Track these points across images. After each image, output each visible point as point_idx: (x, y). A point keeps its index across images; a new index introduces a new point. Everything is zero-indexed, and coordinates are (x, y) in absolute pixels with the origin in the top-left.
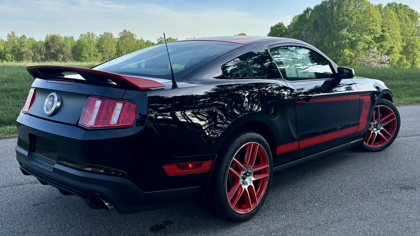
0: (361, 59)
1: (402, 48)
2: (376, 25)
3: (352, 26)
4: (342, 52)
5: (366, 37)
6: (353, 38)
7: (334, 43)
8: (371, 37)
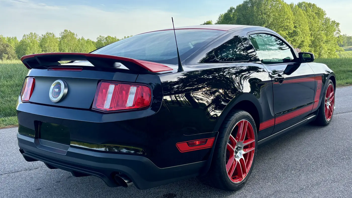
1: (311, 42)
2: (290, 22)
3: (270, 23)
5: (282, 32)
8: (286, 32)
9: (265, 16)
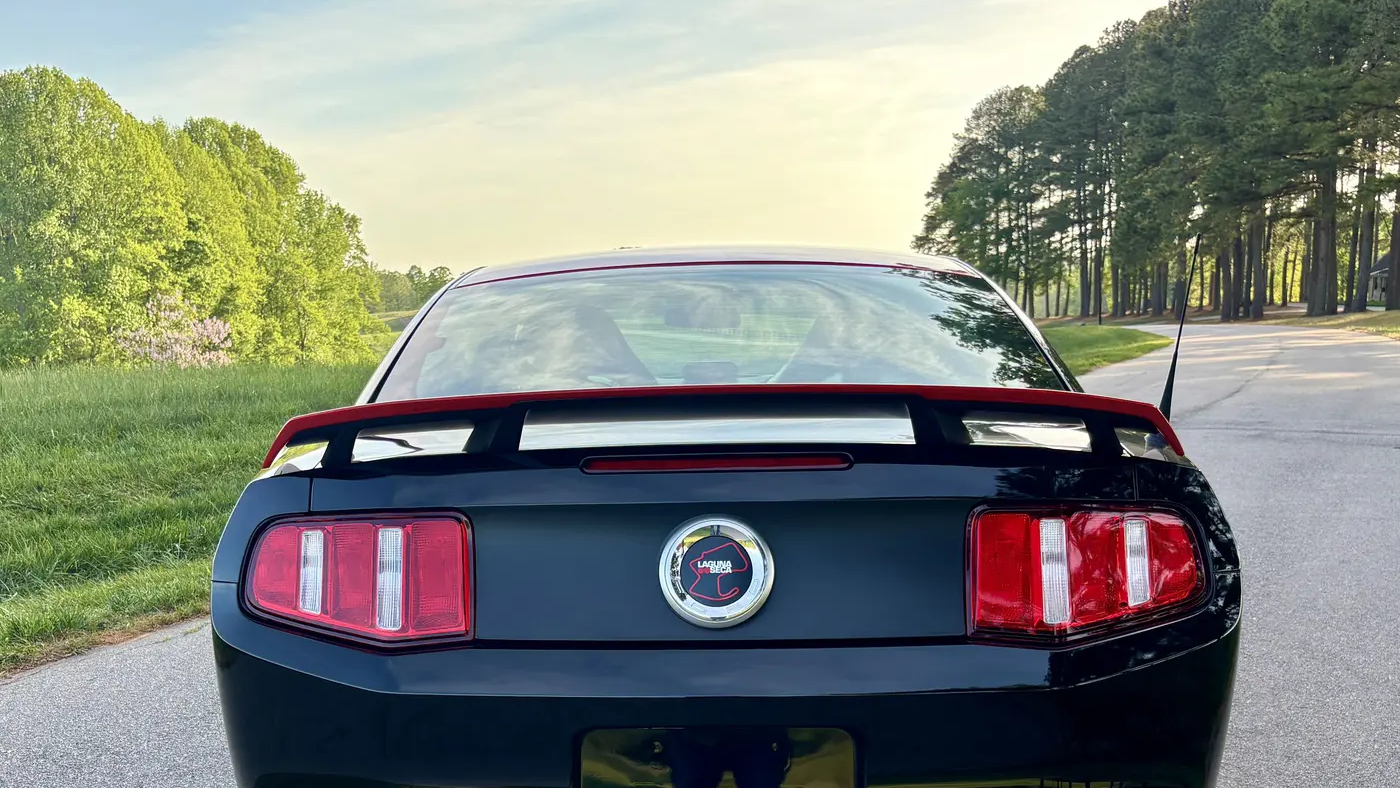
0: (132, 335)
1: (261, 292)
2: (166, 204)
3: (78, 202)
4: (56, 307)
5: (138, 247)
6: (90, 252)
7: (18, 271)
8: (155, 248)
9: (51, 172)
